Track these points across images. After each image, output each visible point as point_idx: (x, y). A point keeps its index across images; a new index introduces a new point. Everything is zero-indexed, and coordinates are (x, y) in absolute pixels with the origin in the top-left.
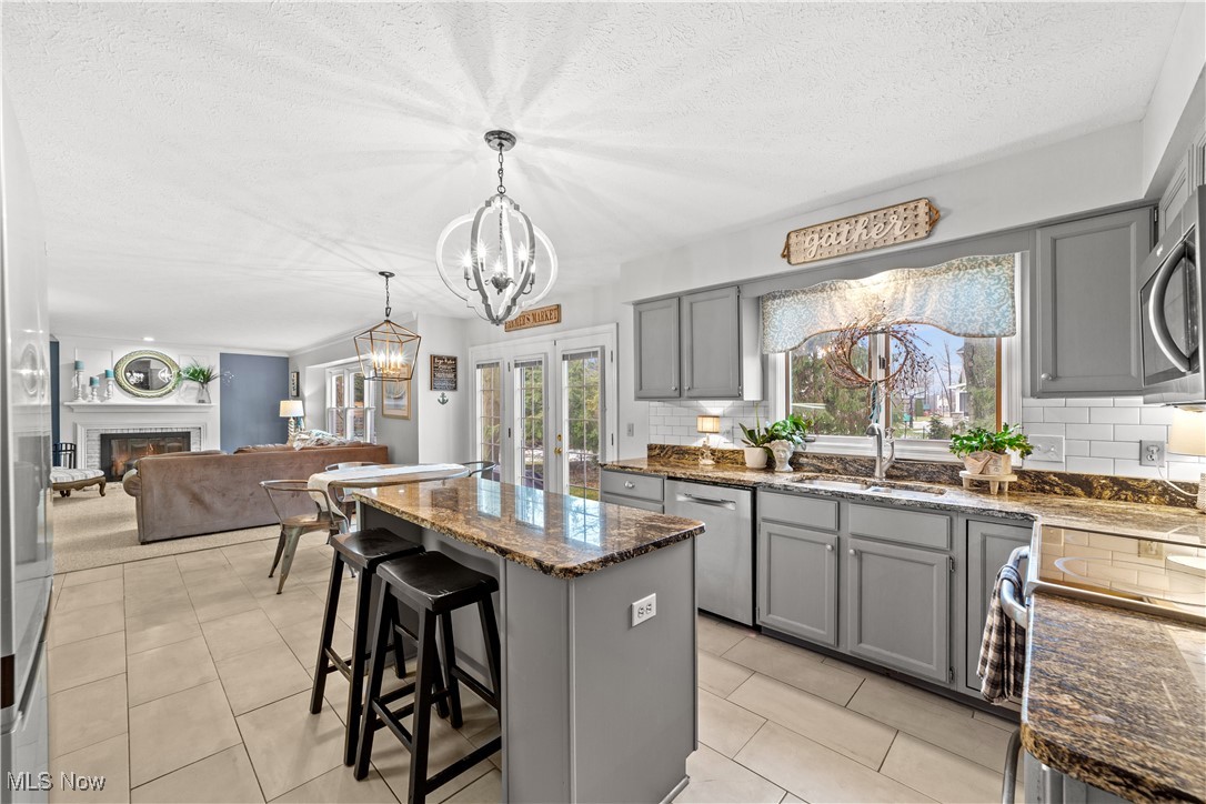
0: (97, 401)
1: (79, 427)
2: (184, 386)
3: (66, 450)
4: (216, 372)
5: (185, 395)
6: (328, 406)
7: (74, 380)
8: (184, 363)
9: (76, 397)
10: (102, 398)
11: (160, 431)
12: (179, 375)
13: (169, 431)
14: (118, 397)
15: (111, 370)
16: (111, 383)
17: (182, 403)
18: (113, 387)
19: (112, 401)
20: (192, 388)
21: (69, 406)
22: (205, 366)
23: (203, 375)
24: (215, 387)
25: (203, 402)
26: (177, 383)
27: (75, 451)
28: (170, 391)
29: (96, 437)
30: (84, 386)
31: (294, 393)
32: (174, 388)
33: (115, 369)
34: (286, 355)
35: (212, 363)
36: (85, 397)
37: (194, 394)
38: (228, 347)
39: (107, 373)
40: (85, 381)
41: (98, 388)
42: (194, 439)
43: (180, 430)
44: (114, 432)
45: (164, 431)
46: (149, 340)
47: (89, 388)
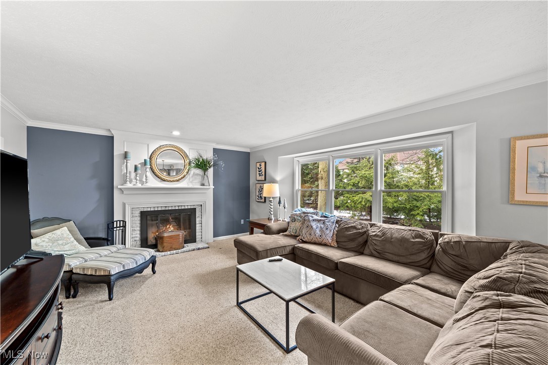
0: (139, 185)
1: (127, 206)
2: (193, 173)
3: (120, 227)
5: (192, 180)
7: (124, 167)
8: (192, 155)
9: (125, 182)
10: (143, 182)
11: (177, 208)
12: (190, 164)
13: (183, 208)
14: (153, 182)
15: (148, 160)
16: (148, 170)
17: (191, 186)
18: (149, 174)
19: (148, 185)
20: (197, 175)
21: (120, 189)
22: (205, 157)
23: (204, 163)
24: (211, 171)
25: (203, 185)
27: (124, 226)
28: (184, 176)
29: (137, 213)
30: (130, 172)
31: (263, 178)
32: (186, 174)
33: (150, 159)
34: (248, 151)
35: (209, 155)
36: (131, 181)
37: (199, 179)
38: (217, 143)
39: (145, 163)
40: (131, 168)
41: (140, 174)
42: (198, 213)
43: (189, 207)
44: (149, 210)
45: (180, 208)
46: (176, 133)
47: (133, 175)
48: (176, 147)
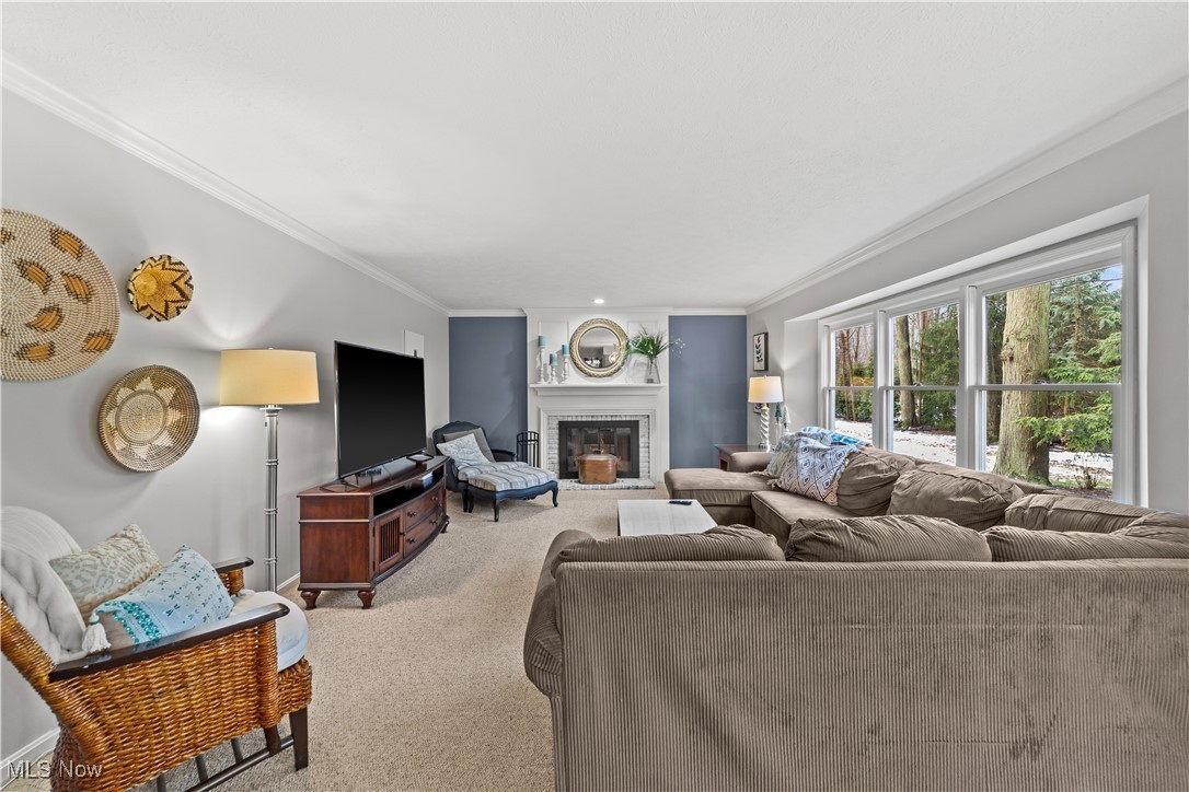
0: (555, 383)
1: (542, 412)
2: (633, 361)
4: (665, 341)
5: (632, 373)
6: (824, 384)
7: (538, 359)
8: (633, 331)
9: (540, 378)
10: (561, 379)
11: (609, 419)
12: (628, 347)
13: (618, 419)
14: (574, 379)
15: (567, 345)
16: (567, 360)
17: (631, 383)
18: (569, 366)
19: (568, 383)
20: (641, 364)
21: (534, 388)
22: (653, 332)
23: (653, 345)
24: (664, 358)
25: (650, 381)
26: (626, 357)
27: (538, 441)
28: (619, 369)
29: (555, 425)
30: (545, 366)
31: (761, 366)
32: (623, 364)
33: (571, 344)
34: (742, 312)
35: (660, 329)
36: (546, 378)
37: (643, 372)
38: (677, 306)
39: (563, 351)
40: (546, 359)
41: (557, 367)
42: (642, 430)
43: (628, 419)
44: (570, 419)
45: (614, 419)
46: (599, 301)
47: (549, 368)
48: (607, 322)
